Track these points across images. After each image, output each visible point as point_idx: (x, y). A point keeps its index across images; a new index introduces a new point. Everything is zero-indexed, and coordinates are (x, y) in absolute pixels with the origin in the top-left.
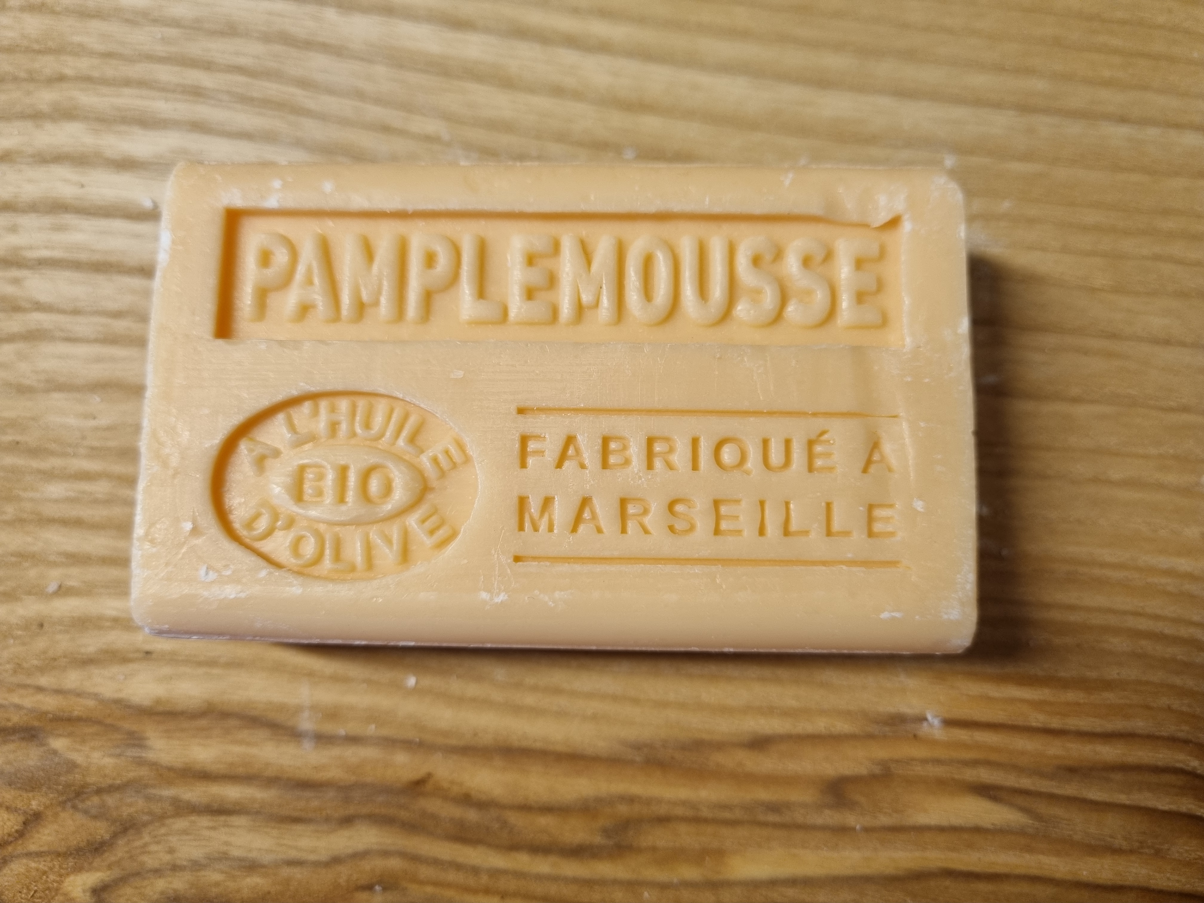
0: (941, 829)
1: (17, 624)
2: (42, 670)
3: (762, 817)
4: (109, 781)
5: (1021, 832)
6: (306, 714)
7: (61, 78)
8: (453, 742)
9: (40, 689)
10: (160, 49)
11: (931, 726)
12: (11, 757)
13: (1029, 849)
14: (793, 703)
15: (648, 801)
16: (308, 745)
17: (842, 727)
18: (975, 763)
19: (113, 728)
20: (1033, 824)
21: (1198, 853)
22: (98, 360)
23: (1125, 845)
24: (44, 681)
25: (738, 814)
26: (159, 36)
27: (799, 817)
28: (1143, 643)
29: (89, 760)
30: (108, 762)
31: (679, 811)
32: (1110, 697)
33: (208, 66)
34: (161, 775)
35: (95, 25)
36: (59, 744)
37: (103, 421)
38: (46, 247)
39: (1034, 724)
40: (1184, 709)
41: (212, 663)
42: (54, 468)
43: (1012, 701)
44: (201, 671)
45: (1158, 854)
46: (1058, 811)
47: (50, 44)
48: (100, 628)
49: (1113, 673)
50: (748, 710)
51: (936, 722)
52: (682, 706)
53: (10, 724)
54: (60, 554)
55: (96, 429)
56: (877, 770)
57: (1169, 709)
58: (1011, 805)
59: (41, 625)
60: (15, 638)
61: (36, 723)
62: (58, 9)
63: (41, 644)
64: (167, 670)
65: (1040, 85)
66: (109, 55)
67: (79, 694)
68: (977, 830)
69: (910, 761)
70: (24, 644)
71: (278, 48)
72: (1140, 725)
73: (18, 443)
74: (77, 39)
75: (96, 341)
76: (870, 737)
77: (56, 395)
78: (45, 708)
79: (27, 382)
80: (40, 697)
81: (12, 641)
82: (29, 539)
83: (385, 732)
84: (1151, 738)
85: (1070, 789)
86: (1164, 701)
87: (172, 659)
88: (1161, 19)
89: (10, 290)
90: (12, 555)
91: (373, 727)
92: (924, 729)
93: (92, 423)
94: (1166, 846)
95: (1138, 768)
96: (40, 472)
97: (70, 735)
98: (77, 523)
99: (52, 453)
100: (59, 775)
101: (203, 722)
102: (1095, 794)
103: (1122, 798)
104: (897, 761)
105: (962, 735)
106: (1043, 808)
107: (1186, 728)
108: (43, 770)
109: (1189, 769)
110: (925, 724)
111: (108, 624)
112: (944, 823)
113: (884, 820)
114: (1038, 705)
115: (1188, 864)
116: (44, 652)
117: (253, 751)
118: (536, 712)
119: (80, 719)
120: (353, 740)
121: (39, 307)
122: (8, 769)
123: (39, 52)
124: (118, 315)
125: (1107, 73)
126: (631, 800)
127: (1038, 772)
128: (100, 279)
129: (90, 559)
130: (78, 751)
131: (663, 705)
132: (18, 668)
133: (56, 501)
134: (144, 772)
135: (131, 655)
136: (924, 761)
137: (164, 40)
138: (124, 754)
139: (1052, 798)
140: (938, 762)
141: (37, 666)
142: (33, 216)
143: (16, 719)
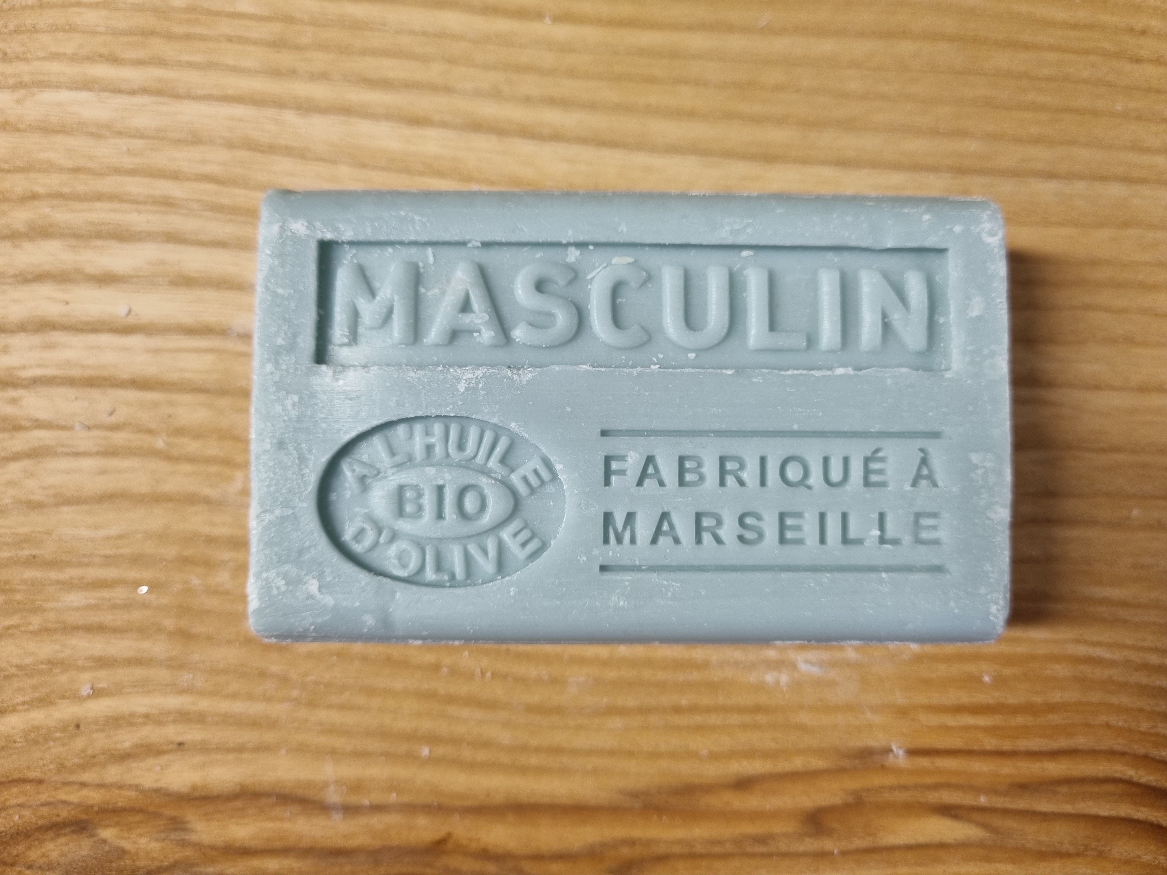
0: (909, 848)
1: (55, 727)
2: (83, 767)
3: (750, 849)
4: (157, 864)
5: (980, 845)
6: (332, 788)
7: (34, 197)
8: (469, 803)
9: (84, 785)
10: (128, 162)
11: (896, 757)
12: (65, 849)
13: (988, 859)
14: (772, 745)
15: (648, 843)
16: (337, 818)
17: (817, 763)
18: (937, 787)
19: (155, 815)
20: (990, 836)
21: (1136, 852)
22: (103, 472)
23: (1072, 850)
24: (86, 777)
25: (729, 848)
26: (125, 148)
27: (783, 846)
28: (1083, 667)
29: (137, 846)
30: (155, 846)
31: (676, 849)
32: (1055, 718)
33: (175, 176)
34: (204, 854)
35: (59, 139)
36: (107, 833)
37: (113, 531)
38: (39, 366)
39: (988, 748)
40: (1120, 724)
41: (240, 749)
42: (71, 578)
43: (967, 728)
44: (231, 757)
45: (1101, 855)
46: (1011, 824)
47: (19, 163)
48: (132, 724)
49: (1056, 697)
50: (732, 754)
51: (901, 753)
52: (673, 755)
53: (59, 820)
54: (88, 658)
55: (108, 538)
56: (850, 799)
57: (1108, 725)
58: (969, 821)
59: (78, 726)
60: (55, 740)
61: (84, 817)
62: (21, 126)
63: (79, 743)
64: (198, 759)
65: (973, 146)
66: (76, 170)
67: (121, 787)
68: (942, 846)
69: (879, 789)
70: (63, 745)
71: (242, 154)
72: (1081, 741)
73: (34, 556)
74: (44, 156)
75: (98, 454)
76: (843, 770)
77: (65, 509)
78: (90, 802)
79: (36, 498)
80: (85, 792)
81: (52, 743)
82: (57, 647)
83: (406, 799)
84: (1093, 753)
85: (1021, 804)
86: (1102, 719)
87: (203, 748)
88: (1086, 73)
89: (9, 410)
90: (42, 663)
91: (394, 795)
92: (891, 759)
93: (102, 533)
94: (1107, 848)
95: (1081, 781)
96: (59, 582)
97: (117, 824)
98: (100, 629)
99: (69, 564)
100: (111, 862)
101: (238, 804)
102: (1044, 806)
103: (1068, 808)
104: (868, 790)
105: (924, 762)
106: (998, 822)
107: (1121, 741)
108: (96, 858)
109: (1126, 777)
110: (891, 755)
111: (140, 720)
112: (912, 841)
113: (858, 843)
114: (992, 730)
115: (1128, 862)
116: (83, 751)
117: (287, 825)
118: (541, 771)
119: (124, 810)
120: (377, 808)
121: (39, 425)
122: (63, 860)
123: (8, 171)
124: (115, 427)
125: (1035, 131)
126: (632, 842)
127: (992, 790)
128: (95, 393)
129: (116, 661)
130: (125, 838)
131: (655, 755)
132: (61, 767)
133: (78, 609)
134: (188, 853)
135: (165, 748)
136: (891, 788)
137: (129, 152)
138: (169, 838)
139: (1006, 812)
140: (904, 788)
141: (78, 764)
142: (22, 335)
143: (64, 814)
